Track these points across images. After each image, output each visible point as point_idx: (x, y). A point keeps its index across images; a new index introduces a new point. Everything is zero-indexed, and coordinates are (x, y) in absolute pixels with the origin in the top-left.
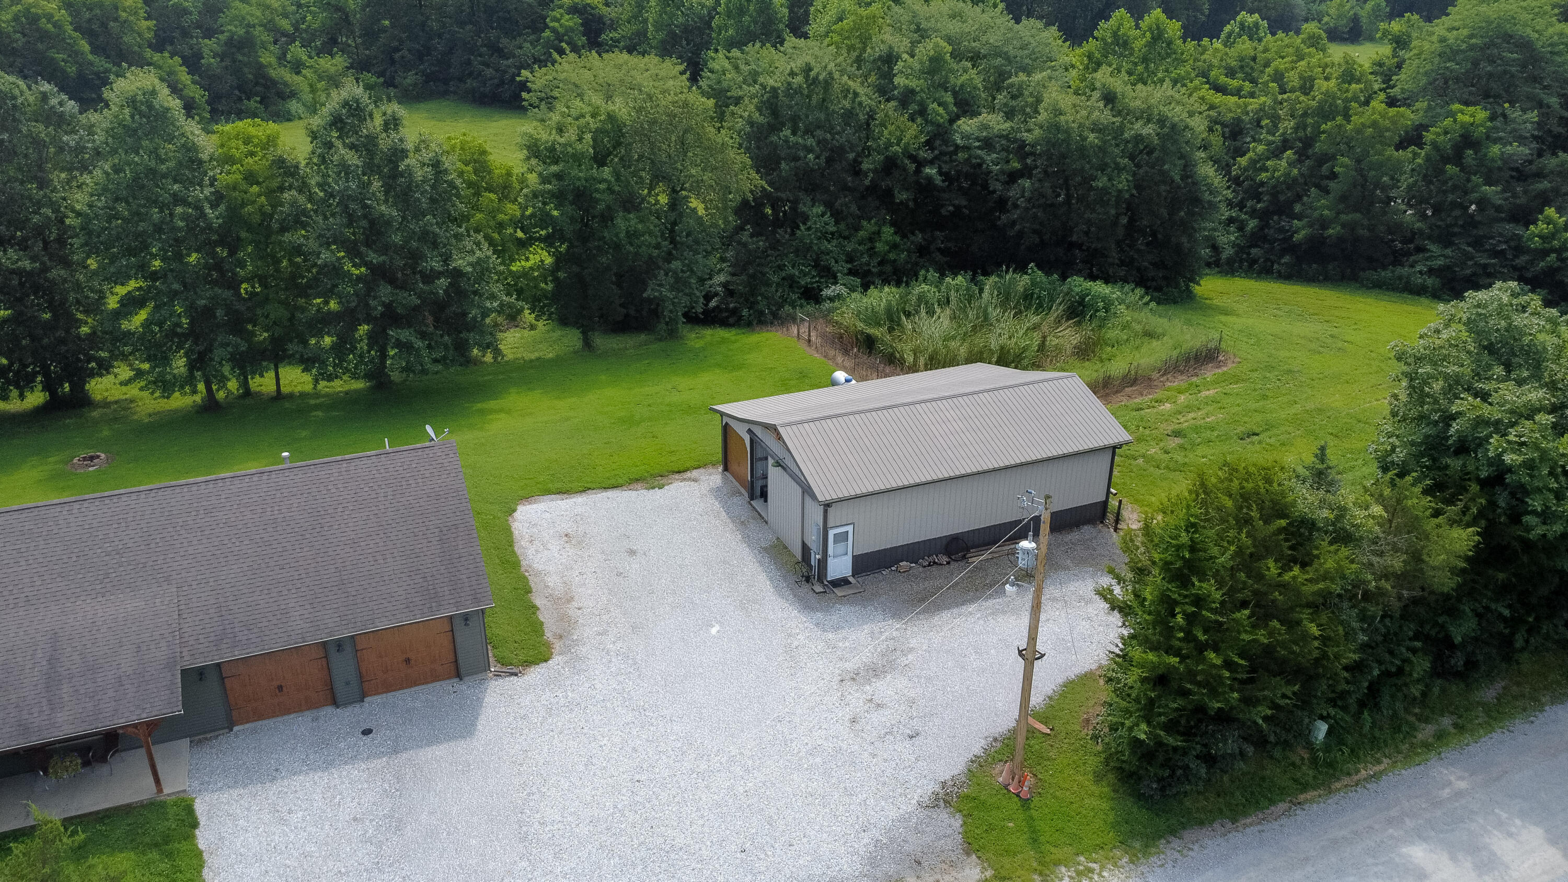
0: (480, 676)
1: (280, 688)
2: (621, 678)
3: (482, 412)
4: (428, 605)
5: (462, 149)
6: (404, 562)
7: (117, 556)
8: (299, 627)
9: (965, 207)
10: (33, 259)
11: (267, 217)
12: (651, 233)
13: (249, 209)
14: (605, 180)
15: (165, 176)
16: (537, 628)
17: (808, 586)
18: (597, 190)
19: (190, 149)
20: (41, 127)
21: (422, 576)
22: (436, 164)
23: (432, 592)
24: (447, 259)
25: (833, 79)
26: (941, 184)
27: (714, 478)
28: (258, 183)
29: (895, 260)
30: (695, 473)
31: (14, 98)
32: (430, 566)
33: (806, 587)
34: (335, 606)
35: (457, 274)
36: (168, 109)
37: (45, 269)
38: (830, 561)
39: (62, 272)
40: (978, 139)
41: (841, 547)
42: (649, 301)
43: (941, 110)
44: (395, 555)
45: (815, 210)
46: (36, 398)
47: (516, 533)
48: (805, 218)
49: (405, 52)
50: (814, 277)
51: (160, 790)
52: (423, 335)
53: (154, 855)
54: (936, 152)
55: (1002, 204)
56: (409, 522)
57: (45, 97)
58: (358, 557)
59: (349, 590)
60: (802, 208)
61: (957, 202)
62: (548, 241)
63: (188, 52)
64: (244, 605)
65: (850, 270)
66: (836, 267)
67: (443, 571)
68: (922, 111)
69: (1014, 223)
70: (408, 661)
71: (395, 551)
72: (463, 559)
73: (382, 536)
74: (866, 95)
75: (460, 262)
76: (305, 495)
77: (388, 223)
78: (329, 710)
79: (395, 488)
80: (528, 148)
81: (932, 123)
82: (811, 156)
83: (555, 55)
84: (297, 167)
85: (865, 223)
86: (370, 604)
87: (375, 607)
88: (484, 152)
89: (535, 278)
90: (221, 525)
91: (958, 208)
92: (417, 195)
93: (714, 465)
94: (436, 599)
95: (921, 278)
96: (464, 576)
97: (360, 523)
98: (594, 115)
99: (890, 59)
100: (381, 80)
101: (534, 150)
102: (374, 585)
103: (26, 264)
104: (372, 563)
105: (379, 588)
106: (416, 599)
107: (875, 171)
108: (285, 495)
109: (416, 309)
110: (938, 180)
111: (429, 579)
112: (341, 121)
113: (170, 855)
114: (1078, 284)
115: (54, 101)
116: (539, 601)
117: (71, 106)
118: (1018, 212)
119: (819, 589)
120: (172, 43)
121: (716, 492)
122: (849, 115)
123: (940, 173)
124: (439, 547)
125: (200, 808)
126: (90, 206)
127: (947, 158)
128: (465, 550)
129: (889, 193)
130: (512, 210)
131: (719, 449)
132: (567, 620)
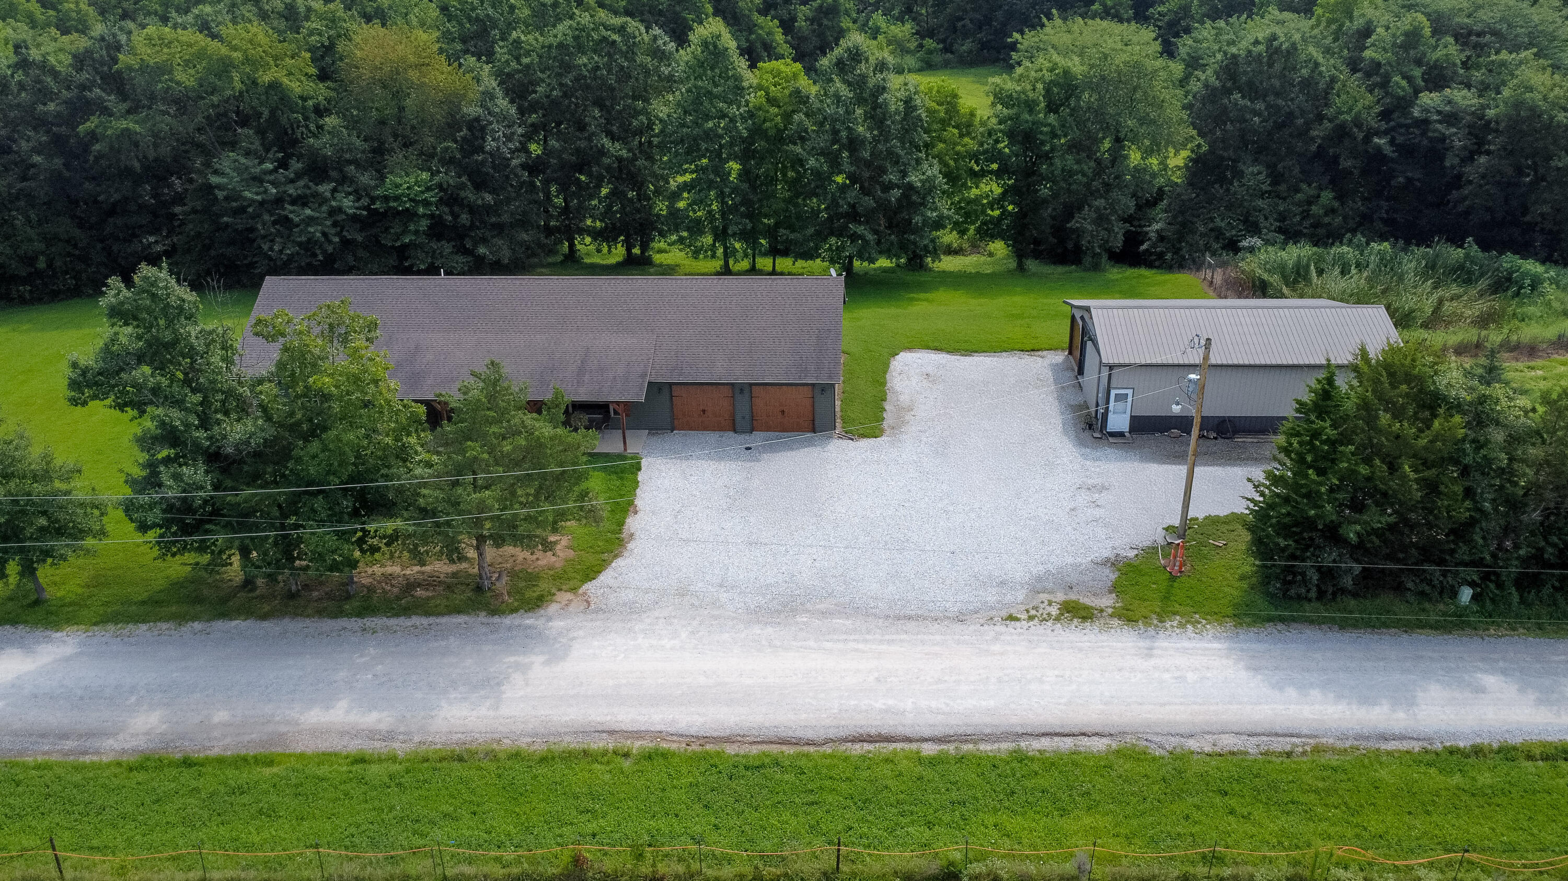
0: (828, 434)
1: (704, 411)
3: (912, 299)
5: (938, 92)
6: (791, 346)
7: (628, 313)
9: (1418, 180)
10: (629, 150)
11: (780, 132)
12: (1084, 175)
13: (768, 124)
14: (1050, 125)
15: (716, 97)
16: (879, 419)
17: (1090, 432)
18: (1041, 133)
19: (738, 78)
20: (649, 59)
22: (908, 102)
24: (904, 174)
25: (1296, 49)
26: (1391, 155)
27: (1059, 357)
28: (779, 107)
29: (1330, 224)
30: (1045, 353)
31: (635, 37)
33: (1087, 433)
34: (743, 364)
35: (910, 187)
36: (727, 49)
37: (635, 159)
38: (1111, 416)
39: (646, 163)
40: (1439, 113)
41: (1120, 405)
42: (1074, 231)
43: (1404, 83)
45: (1250, 169)
46: (618, 253)
47: (892, 367)
48: (1239, 174)
49: (967, 22)
50: (1241, 230)
51: (625, 450)
52: (876, 232)
53: (614, 477)
54: (1392, 124)
55: (1457, 181)
57: (655, 38)
58: (763, 338)
59: (754, 356)
60: (1241, 166)
61: (1410, 174)
62: (998, 174)
63: (786, 17)
64: (691, 354)
65: (1280, 227)
66: (1263, 223)
68: (1385, 84)
69: (1465, 198)
70: (783, 412)
74: (1329, 66)
75: (914, 178)
76: (742, 296)
77: (863, 142)
78: (731, 434)
80: (995, 96)
81: (1392, 96)
82: (1256, 119)
83: (1044, 20)
84: (808, 97)
85: (1304, 186)
86: (764, 367)
88: (955, 96)
89: (983, 205)
90: (689, 306)
91: (1409, 180)
92: (889, 123)
93: (1063, 350)
95: (1345, 241)
98: (1051, 70)
99: (1367, 31)
100: (941, 46)
101: (1000, 98)
102: (769, 356)
103: (624, 153)
105: (772, 358)
106: (793, 369)
107: (1323, 138)
108: (730, 294)
109: (873, 211)
110: (1388, 150)
112: (843, 63)
113: (622, 479)
114: (1509, 261)
115: (660, 42)
116: (888, 406)
117: (672, 46)
118: (1470, 188)
119: (1097, 435)
120: (776, 9)
121: (1055, 368)
122: (1307, 84)
123: (1392, 142)
125: (644, 463)
126: (668, 116)
127: (1403, 130)
129: (1336, 159)
130: (970, 144)
131: (1067, 339)
132: (902, 420)
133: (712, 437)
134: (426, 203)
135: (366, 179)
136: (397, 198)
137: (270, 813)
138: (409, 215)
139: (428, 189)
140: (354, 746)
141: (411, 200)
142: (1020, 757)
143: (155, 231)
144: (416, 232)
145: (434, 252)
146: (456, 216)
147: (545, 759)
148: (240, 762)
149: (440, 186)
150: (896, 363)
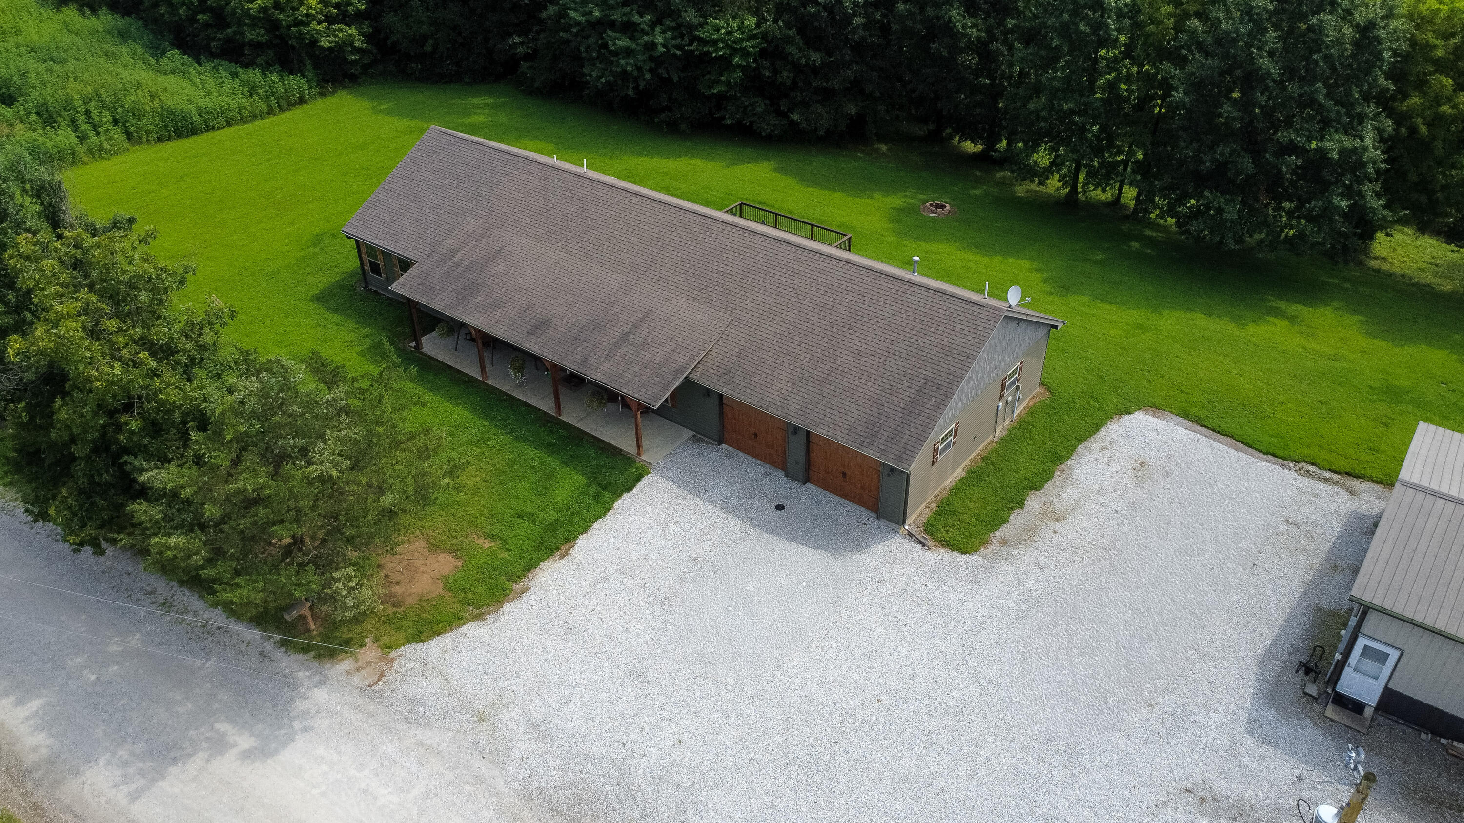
0: (893, 526)
1: (756, 435)
2: (994, 612)
4: (862, 439)
6: (877, 392)
7: (721, 277)
8: (772, 396)
16: (999, 519)
21: (880, 411)
23: (876, 429)
27: (1380, 503)
30: (1364, 486)
32: (892, 407)
34: (806, 396)
38: (1348, 672)
41: (1370, 665)
44: (877, 382)
47: (1102, 432)
51: (639, 454)
53: (591, 490)
56: (909, 362)
58: (851, 368)
59: (825, 390)
64: (756, 358)
67: (897, 418)
70: (844, 474)
71: (880, 379)
72: (920, 418)
73: (881, 361)
76: (860, 297)
78: (783, 475)
79: (924, 327)
86: (828, 410)
87: (829, 415)
90: (792, 289)
94: (873, 438)
96: (908, 433)
97: (876, 341)
102: (843, 397)
104: (856, 379)
105: (844, 402)
106: (860, 428)
108: (848, 289)
111: (883, 417)
113: (598, 497)
116: (1032, 502)
119: (1315, 690)
124: (912, 395)
125: (645, 481)
128: (928, 411)
132: (1031, 534)
133: (755, 471)
134: (745, 53)
136: (715, 42)
138: (724, 63)
139: (753, 37)
141: (727, 46)
144: (728, 83)
145: (746, 107)
146: (776, 72)
149: (764, 36)
150: (1113, 430)
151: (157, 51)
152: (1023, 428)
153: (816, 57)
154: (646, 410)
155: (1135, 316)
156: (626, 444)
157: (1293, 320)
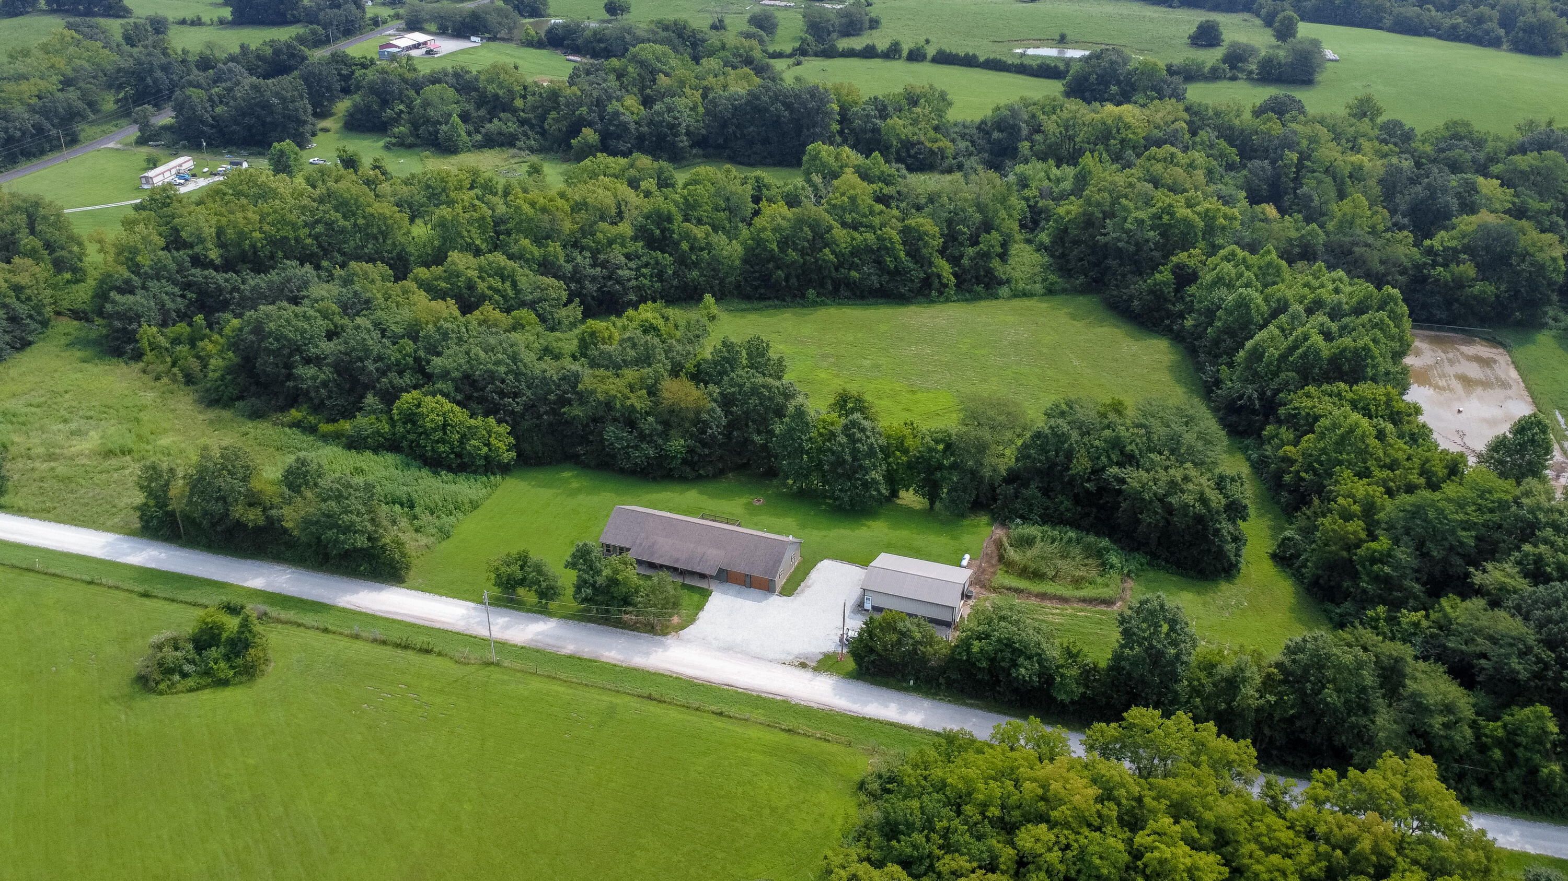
0: (773, 593)
1: (737, 579)
2: (799, 609)
17: (859, 607)
23: (765, 573)
26: (1094, 491)
32: (768, 566)
38: (865, 604)
41: (868, 601)
51: (709, 589)
53: (703, 596)
54: (1098, 477)
67: (770, 570)
70: (760, 584)
72: (775, 568)
78: (743, 588)
94: (765, 575)
96: (773, 572)
105: (757, 568)
106: (762, 573)
107: (1069, 477)
111: (766, 570)
113: (705, 597)
116: (802, 584)
123: (1095, 486)
125: (713, 593)
132: (803, 591)
133: (737, 587)
134: (682, 453)
135: (660, 441)
136: (671, 450)
137: (594, 673)
138: (675, 457)
139: (683, 447)
140: (614, 662)
141: (676, 451)
142: (759, 696)
143: (581, 444)
144: (676, 464)
145: (683, 471)
146: (692, 458)
147: (654, 674)
148: (590, 660)
149: (688, 446)
150: (819, 565)
151: (436, 473)
152: (797, 568)
153: (707, 451)
154: (711, 577)
155: (824, 533)
156: (705, 586)
157: (869, 527)
